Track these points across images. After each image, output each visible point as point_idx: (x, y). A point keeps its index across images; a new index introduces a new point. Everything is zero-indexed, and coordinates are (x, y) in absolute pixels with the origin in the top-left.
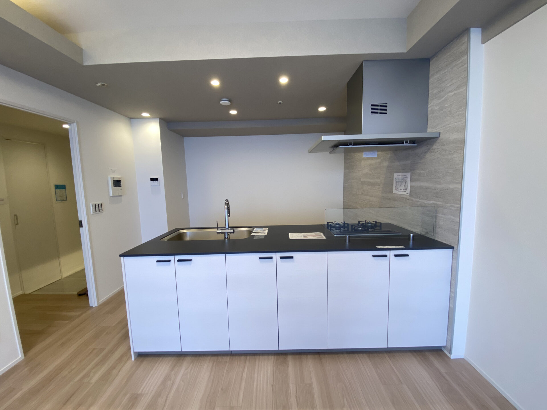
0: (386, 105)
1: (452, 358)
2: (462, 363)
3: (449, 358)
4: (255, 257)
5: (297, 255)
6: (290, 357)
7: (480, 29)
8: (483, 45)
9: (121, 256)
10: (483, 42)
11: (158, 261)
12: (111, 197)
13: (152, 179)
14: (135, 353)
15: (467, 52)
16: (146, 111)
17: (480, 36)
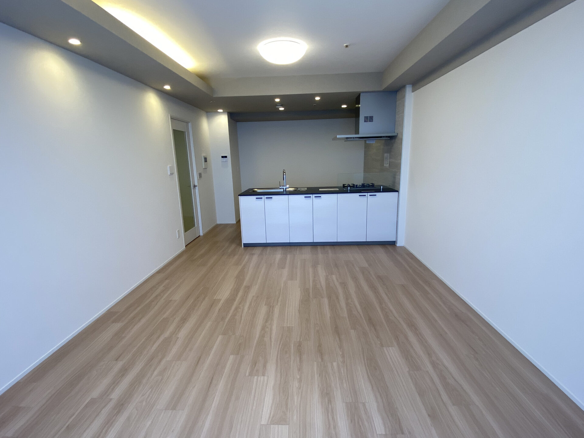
0: (372, 117)
1: (397, 246)
2: (403, 248)
3: (396, 246)
4: (303, 196)
5: (323, 196)
6: (319, 247)
7: (411, 85)
8: (413, 93)
9: (239, 195)
10: (413, 91)
11: (256, 198)
12: (204, 169)
13: (223, 157)
14: (244, 244)
15: (404, 97)
16: (220, 108)
17: (411, 89)
